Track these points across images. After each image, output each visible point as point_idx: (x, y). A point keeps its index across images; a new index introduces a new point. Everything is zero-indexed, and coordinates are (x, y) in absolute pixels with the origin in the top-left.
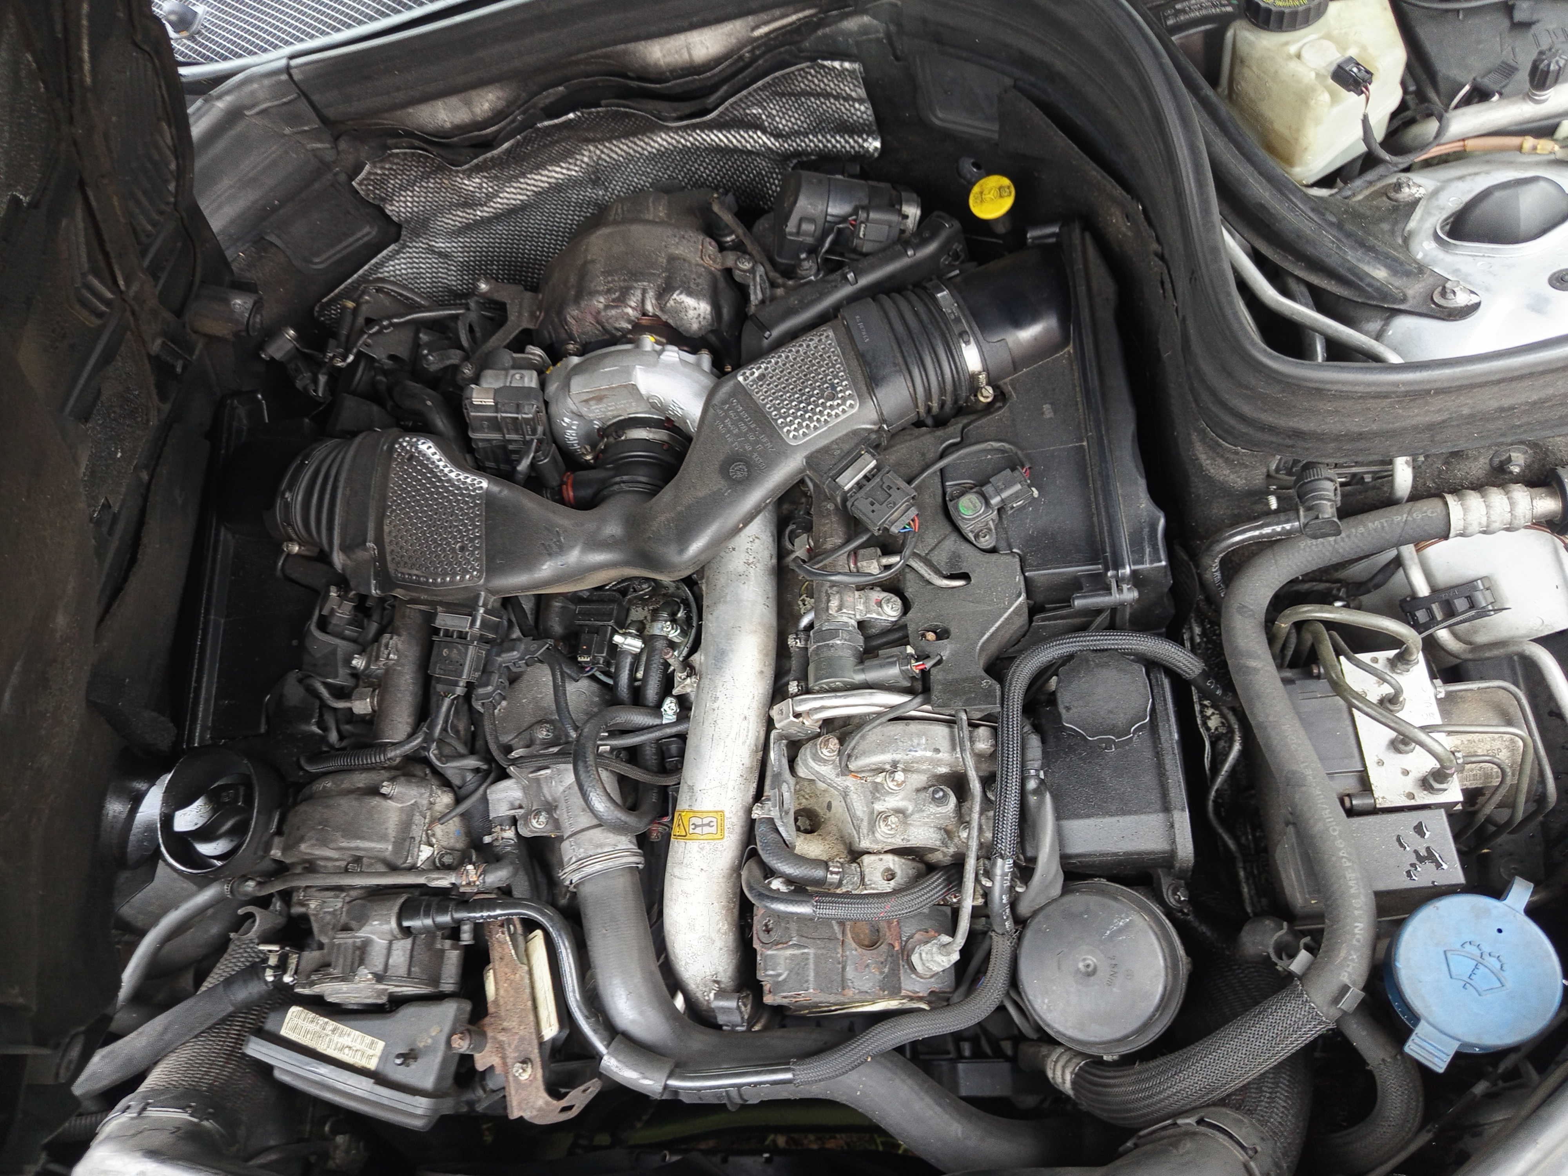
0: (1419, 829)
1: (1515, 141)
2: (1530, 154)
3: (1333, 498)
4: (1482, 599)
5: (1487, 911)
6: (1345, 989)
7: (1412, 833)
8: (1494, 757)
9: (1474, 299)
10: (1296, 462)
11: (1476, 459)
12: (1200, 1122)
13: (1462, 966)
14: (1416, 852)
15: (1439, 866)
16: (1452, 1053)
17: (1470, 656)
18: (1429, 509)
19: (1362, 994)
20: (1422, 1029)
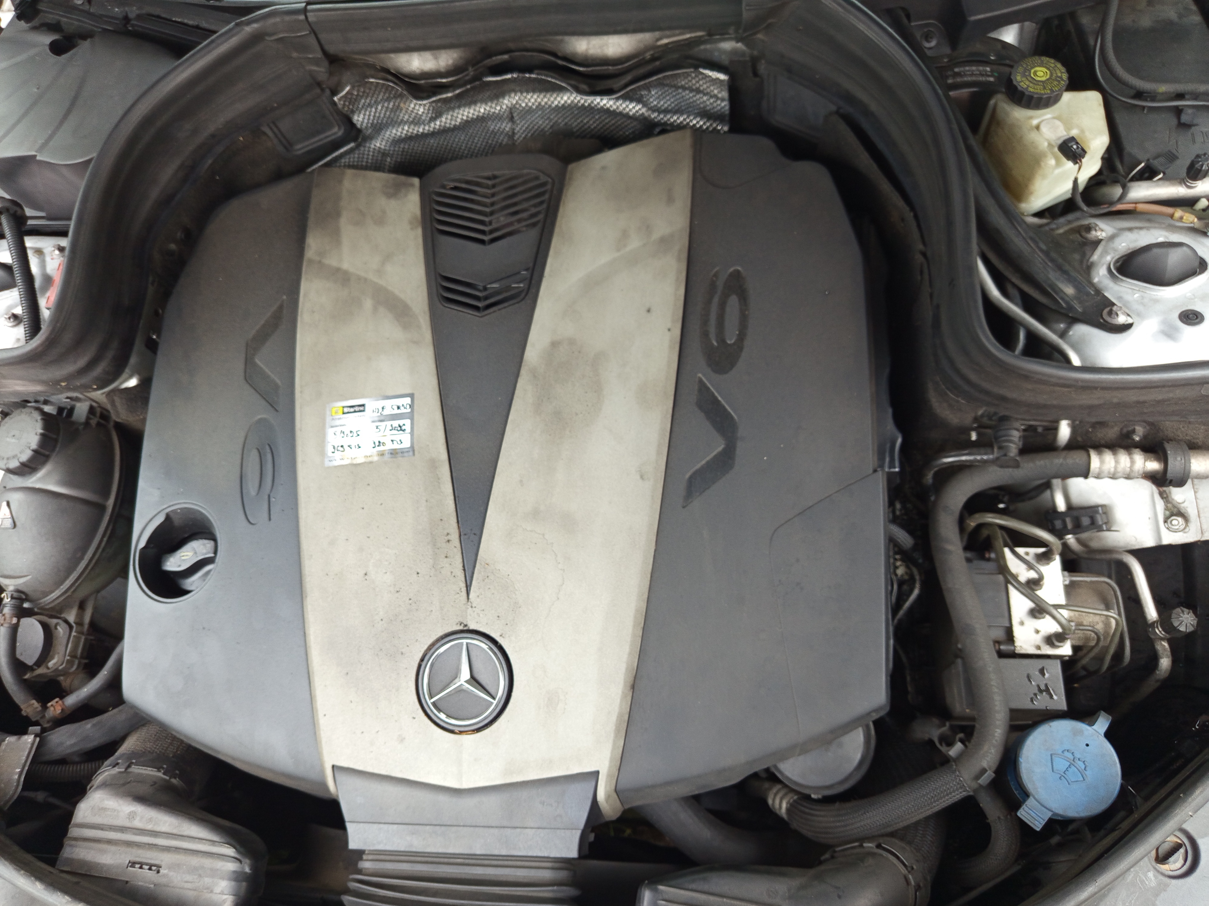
0: (1042, 672)
1: (1169, 210)
2: (1177, 221)
3: (1018, 443)
4: (1100, 520)
5: (1081, 732)
6: (984, 771)
7: (1037, 673)
8: (1094, 628)
9: (1130, 321)
10: (995, 414)
11: (1112, 427)
12: (879, 846)
13: (1061, 764)
14: (1038, 686)
15: (1051, 697)
16: (1046, 819)
17: (1085, 556)
18: (1077, 457)
19: (994, 775)
20: (1030, 802)
